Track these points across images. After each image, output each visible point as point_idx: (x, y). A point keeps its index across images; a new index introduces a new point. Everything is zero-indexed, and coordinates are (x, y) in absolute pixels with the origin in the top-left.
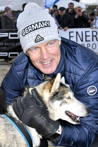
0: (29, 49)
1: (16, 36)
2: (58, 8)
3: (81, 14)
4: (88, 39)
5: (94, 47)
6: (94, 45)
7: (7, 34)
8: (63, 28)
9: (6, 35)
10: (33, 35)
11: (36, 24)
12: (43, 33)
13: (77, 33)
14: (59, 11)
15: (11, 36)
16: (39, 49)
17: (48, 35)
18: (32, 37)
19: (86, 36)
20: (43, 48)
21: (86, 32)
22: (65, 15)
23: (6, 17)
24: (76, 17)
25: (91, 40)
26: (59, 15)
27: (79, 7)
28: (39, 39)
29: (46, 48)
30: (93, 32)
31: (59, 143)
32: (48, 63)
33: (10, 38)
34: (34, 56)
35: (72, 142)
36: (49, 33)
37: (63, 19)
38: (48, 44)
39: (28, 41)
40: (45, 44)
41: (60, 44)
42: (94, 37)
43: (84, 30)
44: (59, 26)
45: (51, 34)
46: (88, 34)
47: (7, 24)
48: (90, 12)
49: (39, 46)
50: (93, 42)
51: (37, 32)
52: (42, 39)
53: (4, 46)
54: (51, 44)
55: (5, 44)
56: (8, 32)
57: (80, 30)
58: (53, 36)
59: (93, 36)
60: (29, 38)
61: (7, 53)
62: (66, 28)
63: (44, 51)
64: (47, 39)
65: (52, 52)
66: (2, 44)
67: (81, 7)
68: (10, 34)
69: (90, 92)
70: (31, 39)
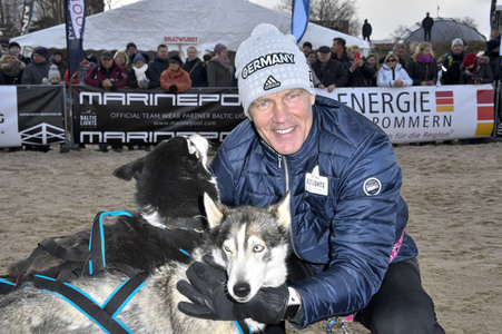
0: (253, 104)
1: (236, 100)
2: (314, 49)
3: (361, 63)
4: (375, 107)
5: (386, 125)
6: (386, 120)
7: (218, 96)
8: (326, 86)
9: (216, 98)
10: (262, 75)
11: (269, 57)
12: (280, 73)
13: (353, 95)
14: (319, 54)
15: (226, 100)
16: (272, 105)
17: (289, 78)
18: (259, 79)
19: (371, 103)
20: (278, 101)
21: (370, 95)
22: (329, 62)
23: (216, 63)
24: (351, 70)
25: (381, 110)
26: (318, 61)
27: (356, 47)
28: (271, 84)
29: (284, 104)
30: (383, 95)
31: (306, 322)
32: (288, 131)
33: (223, 104)
34: (262, 116)
35: (331, 308)
36: (292, 75)
37: (326, 68)
38: (287, 94)
39: (251, 86)
40: (282, 94)
41: (313, 102)
42: (387, 105)
43: (367, 91)
44: (318, 82)
45: (295, 77)
46: (374, 98)
47: (218, 77)
48: (379, 57)
49: (271, 97)
50: (385, 115)
51: (268, 71)
52: (278, 84)
53: (211, 119)
54: (293, 97)
55: (214, 116)
56: (220, 93)
57: (358, 91)
58: (299, 81)
59: (384, 103)
60: (253, 83)
61: (217, 134)
62: (332, 86)
63: (280, 107)
64: (286, 84)
65: (295, 111)
66: (208, 116)
67: (361, 47)
68: (223, 96)
69: (369, 189)
70: (257, 83)
